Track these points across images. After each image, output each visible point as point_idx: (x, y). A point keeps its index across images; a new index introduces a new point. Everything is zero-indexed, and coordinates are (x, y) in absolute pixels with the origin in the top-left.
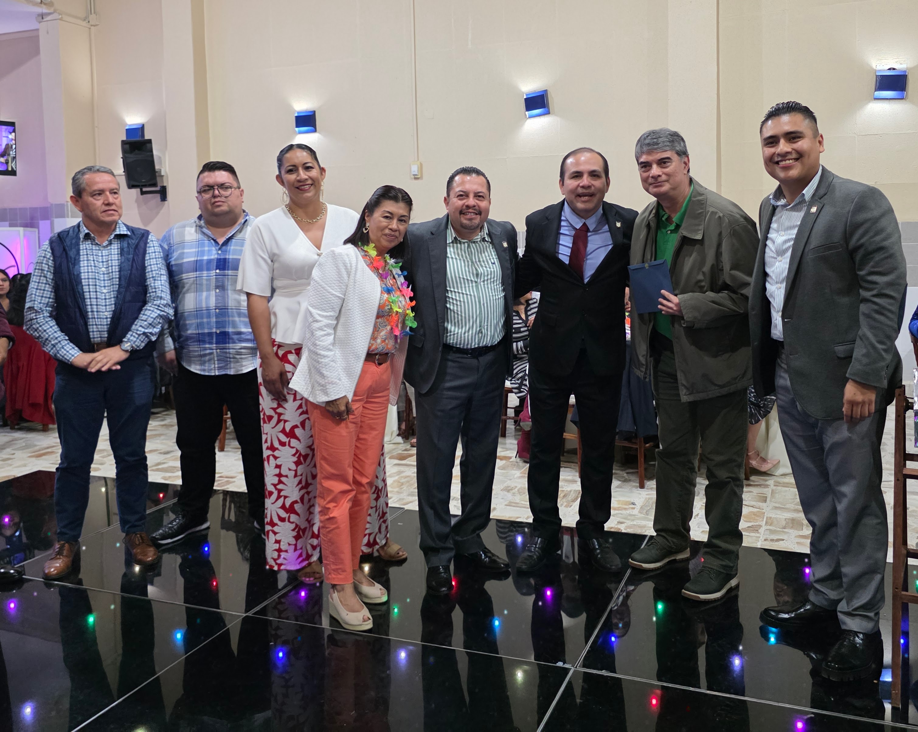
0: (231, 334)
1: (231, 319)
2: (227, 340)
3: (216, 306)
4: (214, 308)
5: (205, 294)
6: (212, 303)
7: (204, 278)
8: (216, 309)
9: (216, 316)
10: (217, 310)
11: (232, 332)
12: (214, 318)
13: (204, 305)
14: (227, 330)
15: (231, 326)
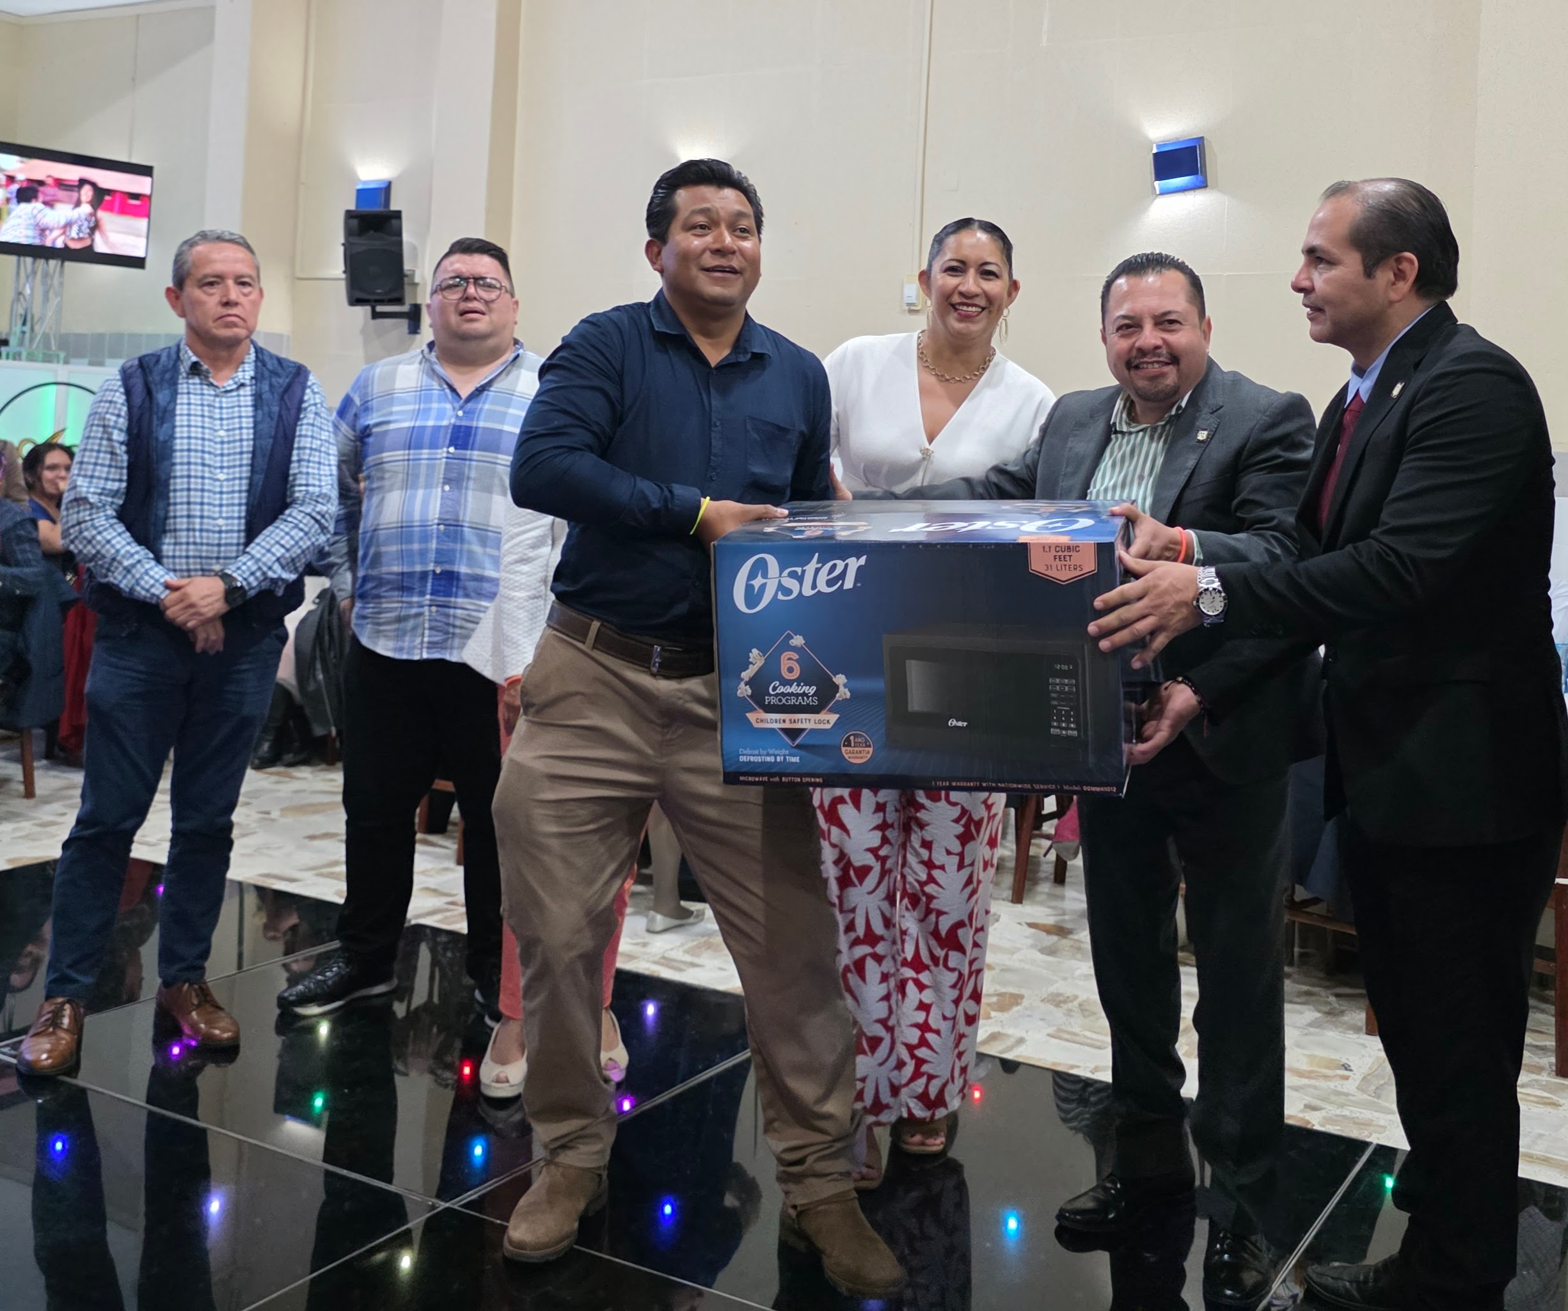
0: (462, 577)
1: (466, 547)
2: (454, 589)
3: (439, 519)
4: (436, 521)
5: (420, 493)
6: (434, 512)
7: (423, 462)
8: (439, 524)
9: (438, 537)
10: (442, 527)
11: (467, 574)
12: (434, 541)
13: (417, 516)
14: (456, 569)
15: (465, 560)
